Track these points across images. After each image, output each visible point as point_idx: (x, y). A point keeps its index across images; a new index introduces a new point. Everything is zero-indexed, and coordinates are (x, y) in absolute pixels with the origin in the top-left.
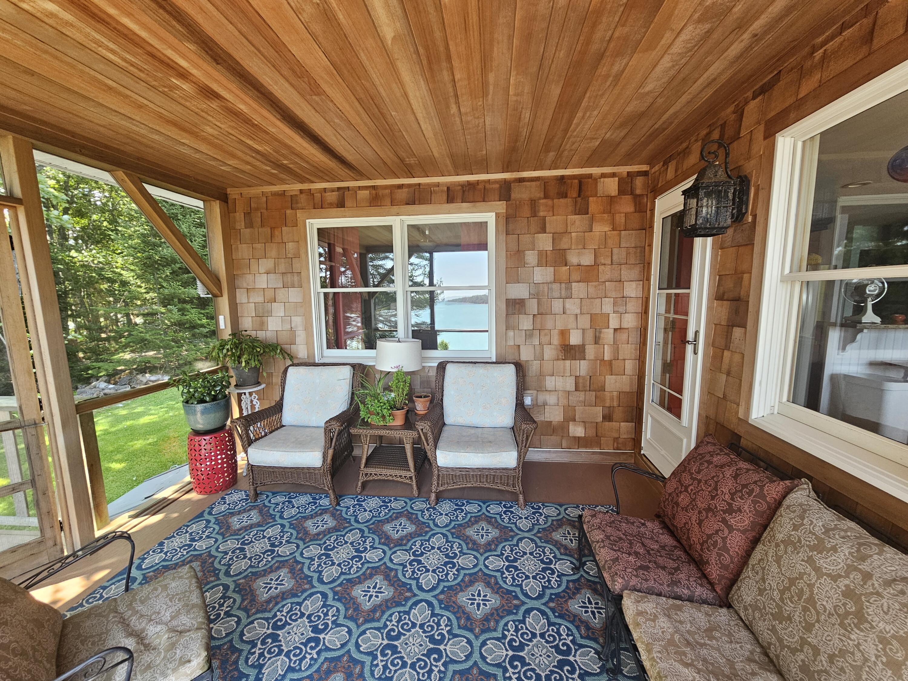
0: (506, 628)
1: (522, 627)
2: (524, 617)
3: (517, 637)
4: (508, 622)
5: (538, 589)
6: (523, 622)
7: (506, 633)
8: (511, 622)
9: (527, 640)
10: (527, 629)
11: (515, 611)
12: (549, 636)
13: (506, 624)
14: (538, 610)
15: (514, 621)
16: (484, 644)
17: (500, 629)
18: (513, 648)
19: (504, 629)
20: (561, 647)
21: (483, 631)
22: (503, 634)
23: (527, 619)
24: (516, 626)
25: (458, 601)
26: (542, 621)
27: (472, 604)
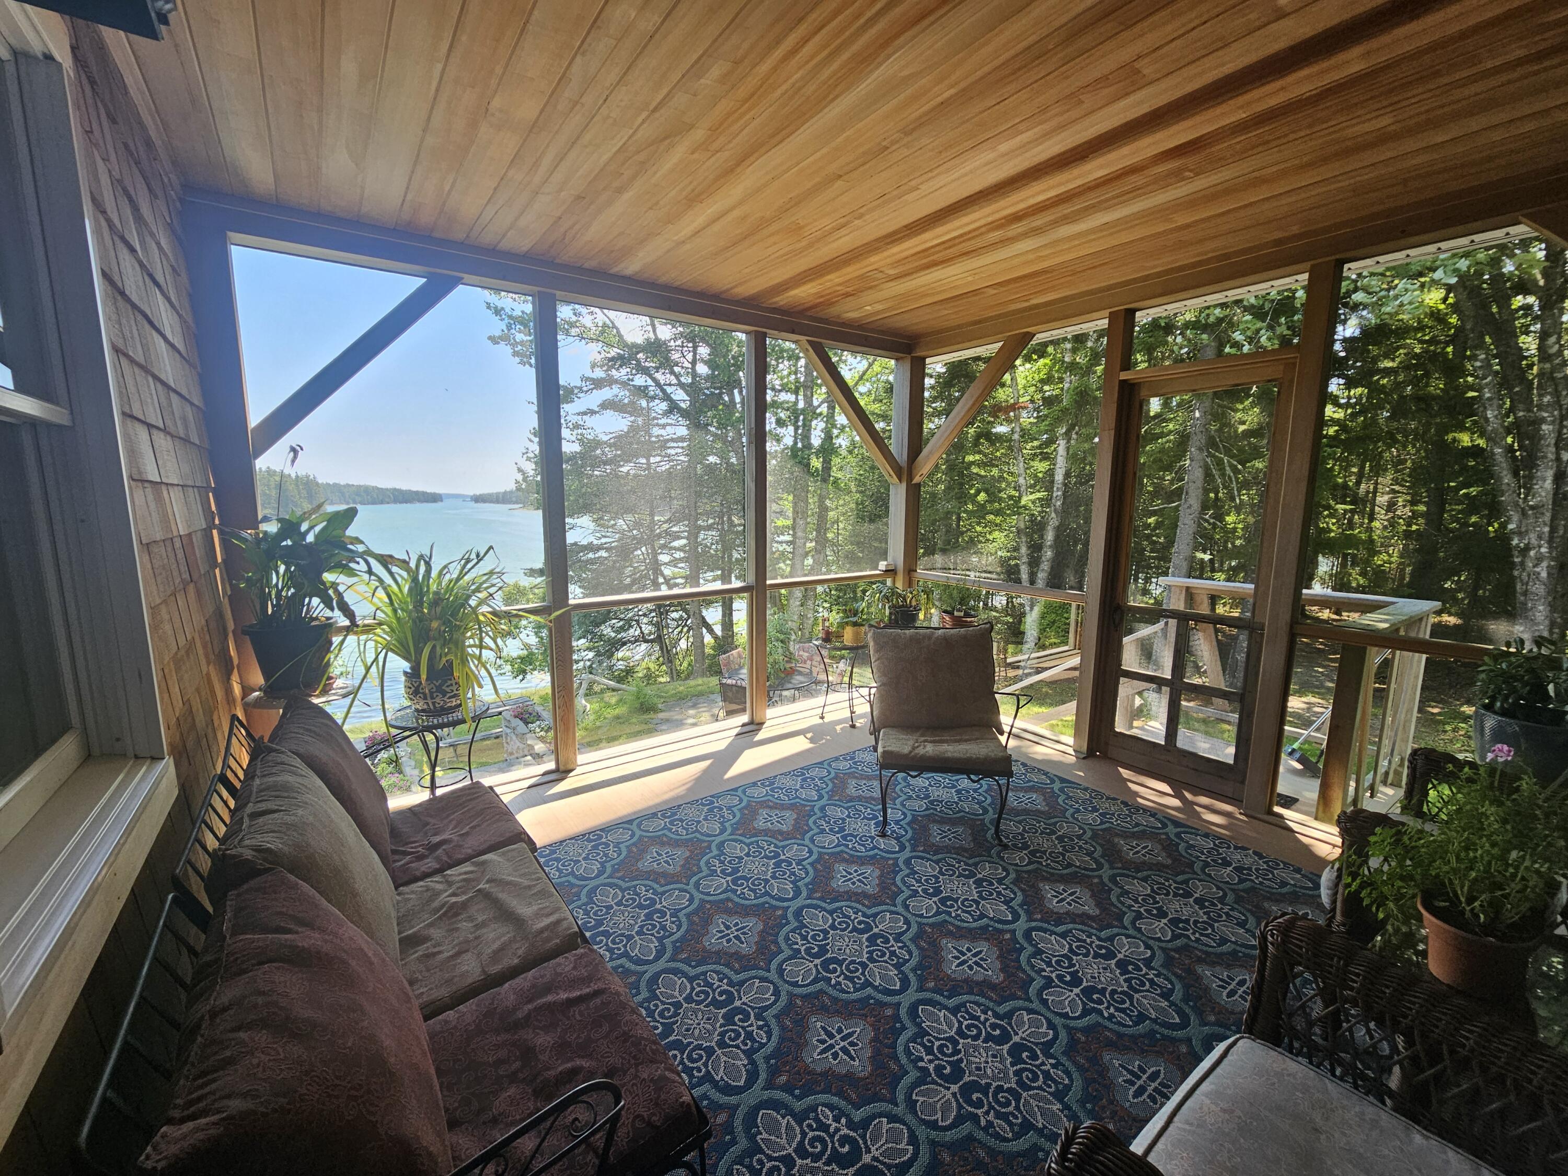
0: (766, 1029)
1: (746, 1045)
2: (752, 1062)
3: (743, 1027)
4: (769, 1039)
5: (765, 1135)
6: (749, 1054)
7: (761, 1023)
8: (764, 1041)
9: (727, 1031)
10: (737, 1047)
11: (773, 1061)
12: (701, 1057)
13: (769, 1035)
14: (739, 1091)
15: (763, 1045)
16: (776, 993)
17: (773, 1023)
18: (739, 1011)
19: (767, 1025)
20: (676, 1052)
21: (790, 1005)
22: (764, 1019)
23: (746, 1062)
24: (753, 1040)
25: (863, 1022)
26: (721, 1073)
27: (840, 1031)
